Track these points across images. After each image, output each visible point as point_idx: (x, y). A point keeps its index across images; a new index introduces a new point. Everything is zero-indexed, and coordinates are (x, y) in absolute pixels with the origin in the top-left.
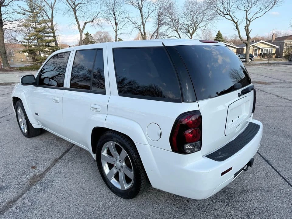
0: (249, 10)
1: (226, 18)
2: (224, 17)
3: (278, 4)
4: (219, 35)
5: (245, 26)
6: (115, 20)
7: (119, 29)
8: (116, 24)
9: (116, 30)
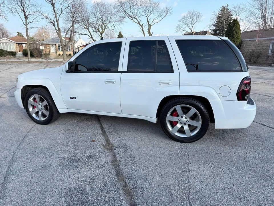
0: (149, 16)
1: (134, 21)
2: (132, 20)
3: (169, 13)
4: (120, 35)
5: (148, 29)
6: (24, 12)
7: (29, 23)
8: (26, 17)
9: (26, 23)
